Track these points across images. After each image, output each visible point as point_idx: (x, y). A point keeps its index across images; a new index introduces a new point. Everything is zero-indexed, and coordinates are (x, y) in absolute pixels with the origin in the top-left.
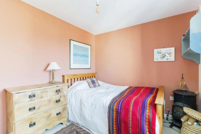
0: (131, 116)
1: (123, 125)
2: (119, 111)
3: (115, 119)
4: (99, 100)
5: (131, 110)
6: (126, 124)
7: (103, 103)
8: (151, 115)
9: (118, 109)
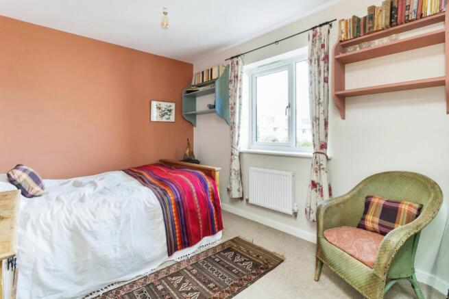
0: (196, 198)
1: (189, 216)
2: (180, 199)
3: (176, 216)
4: (129, 202)
5: (194, 191)
6: (193, 211)
7: (144, 202)
8: (212, 186)
9: (178, 198)
